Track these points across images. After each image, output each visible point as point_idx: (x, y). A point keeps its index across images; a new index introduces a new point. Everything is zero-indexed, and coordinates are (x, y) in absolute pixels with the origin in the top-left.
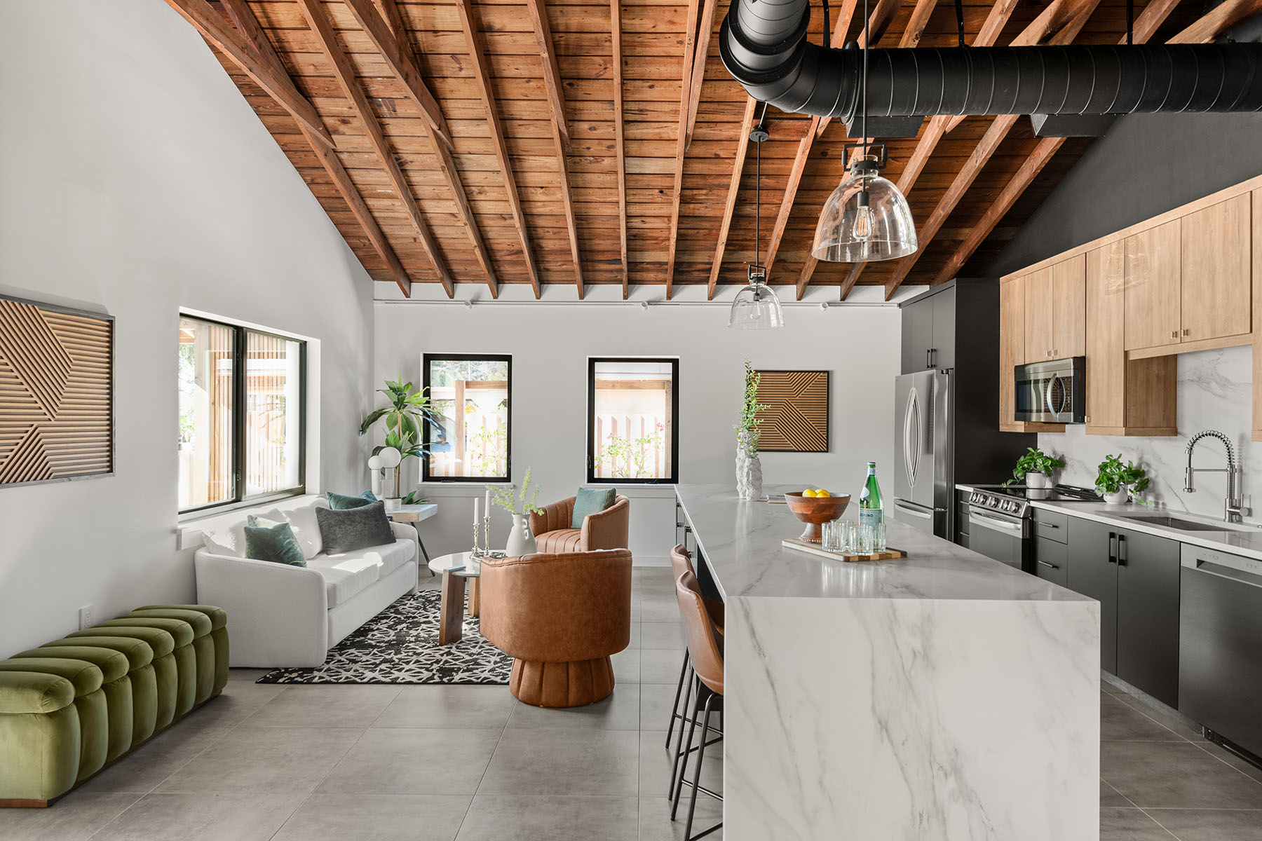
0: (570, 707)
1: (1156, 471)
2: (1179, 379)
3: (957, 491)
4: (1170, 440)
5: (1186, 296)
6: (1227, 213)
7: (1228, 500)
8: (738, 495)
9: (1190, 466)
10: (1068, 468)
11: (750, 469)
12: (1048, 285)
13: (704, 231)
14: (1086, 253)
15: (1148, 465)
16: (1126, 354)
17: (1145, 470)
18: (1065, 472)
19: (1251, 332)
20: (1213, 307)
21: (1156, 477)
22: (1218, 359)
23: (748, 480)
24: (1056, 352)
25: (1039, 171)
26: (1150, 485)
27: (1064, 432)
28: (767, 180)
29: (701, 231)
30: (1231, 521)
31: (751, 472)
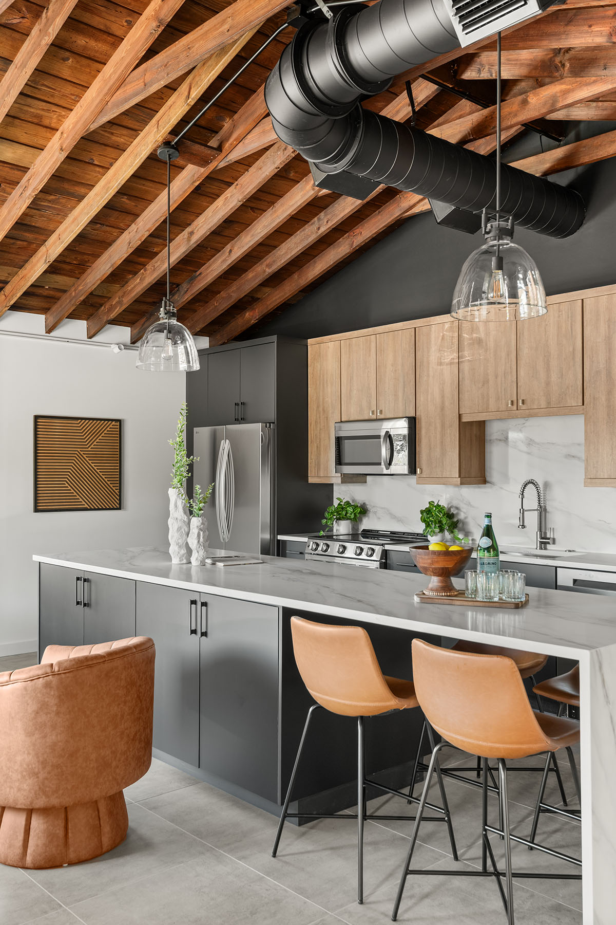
0: (108, 851)
1: (464, 513)
2: (487, 438)
3: (279, 541)
4: (479, 487)
5: (522, 373)
6: (561, 313)
7: (538, 532)
8: (170, 560)
9: (522, 508)
10: (371, 514)
11: (201, 529)
12: (370, 351)
13: (21, 243)
14: (415, 328)
15: (457, 508)
16: (460, 416)
17: (454, 513)
18: (367, 518)
19: (583, 404)
20: (548, 384)
21: (466, 518)
22: (524, 424)
23: (199, 542)
24: (381, 412)
25: (357, 248)
26: (460, 525)
27: (366, 482)
28: (127, 201)
29: (19, 242)
30: (541, 548)
31: (201, 533)
